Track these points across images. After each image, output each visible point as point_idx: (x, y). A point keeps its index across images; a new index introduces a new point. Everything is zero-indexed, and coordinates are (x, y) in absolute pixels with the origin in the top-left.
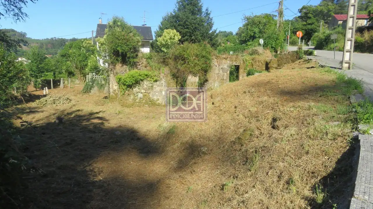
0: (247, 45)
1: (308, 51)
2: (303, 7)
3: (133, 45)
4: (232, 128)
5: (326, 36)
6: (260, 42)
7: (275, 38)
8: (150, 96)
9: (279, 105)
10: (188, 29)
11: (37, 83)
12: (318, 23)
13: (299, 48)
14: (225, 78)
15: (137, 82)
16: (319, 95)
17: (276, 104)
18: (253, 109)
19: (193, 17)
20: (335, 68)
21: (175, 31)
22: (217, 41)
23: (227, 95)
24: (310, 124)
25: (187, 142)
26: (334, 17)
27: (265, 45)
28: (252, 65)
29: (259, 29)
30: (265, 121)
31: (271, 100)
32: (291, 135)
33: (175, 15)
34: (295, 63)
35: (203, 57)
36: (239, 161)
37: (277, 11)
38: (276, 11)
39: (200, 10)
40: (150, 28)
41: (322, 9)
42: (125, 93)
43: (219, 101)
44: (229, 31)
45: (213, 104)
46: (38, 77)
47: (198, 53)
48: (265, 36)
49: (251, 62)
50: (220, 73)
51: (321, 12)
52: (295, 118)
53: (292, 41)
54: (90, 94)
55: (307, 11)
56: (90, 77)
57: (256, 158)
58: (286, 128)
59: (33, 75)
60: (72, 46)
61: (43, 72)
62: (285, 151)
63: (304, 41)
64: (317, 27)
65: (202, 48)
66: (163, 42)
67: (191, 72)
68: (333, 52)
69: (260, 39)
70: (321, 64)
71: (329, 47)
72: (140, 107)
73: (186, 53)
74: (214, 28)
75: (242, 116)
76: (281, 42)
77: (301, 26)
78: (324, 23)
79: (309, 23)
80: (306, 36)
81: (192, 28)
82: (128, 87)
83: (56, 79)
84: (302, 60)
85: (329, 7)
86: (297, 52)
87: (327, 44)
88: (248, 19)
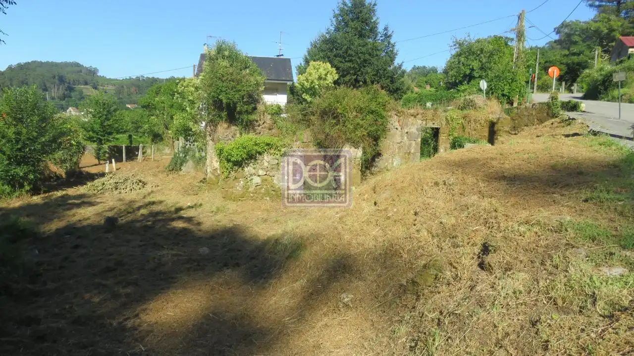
0: (459, 90)
1: (569, 102)
2: (562, 24)
3: (247, 91)
4: (405, 256)
5: (606, 76)
6: (481, 86)
7: (509, 80)
8: (274, 181)
9: (499, 215)
10: (351, 63)
11: (100, 152)
12: (590, 52)
13: (552, 98)
14: (412, 151)
15: (251, 157)
16: (584, 197)
17: (494, 214)
18: (449, 221)
19: (361, 41)
20: (621, 137)
21: (329, 65)
22: (402, 83)
23: (403, 188)
24: (559, 269)
25: (318, 280)
26: (621, 41)
27: (490, 92)
28: (463, 127)
29: (480, 63)
30: (468, 249)
31: (485, 203)
32: (515, 293)
33: (330, 39)
34: (543, 125)
35: (372, 112)
36: (404, 340)
37: (514, 30)
38: (512, 30)
39: (373, 30)
40: (289, 60)
41: (599, 27)
42: (229, 175)
43: (386, 199)
44: (431, 67)
45: (375, 204)
46: (103, 142)
47: (362, 106)
48: (491, 74)
49: (462, 123)
50: (403, 141)
51: (597, 32)
52: (527, 250)
53: (542, 83)
54: (181, 173)
55: (571, 31)
56: (181, 145)
57: (434, 340)
58: (506, 270)
59: (95, 139)
60: (160, 90)
61: (110, 134)
62: (497, 334)
63: (564, 83)
64: (589, 59)
65: (370, 96)
66: (306, 84)
67: (348, 140)
68: (616, 104)
69: (482, 81)
70: (593, 129)
71: (610, 96)
72: (255, 200)
73: (341, 105)
74: (397, 62)
75: (426, 233)
76: (519, 85)
77: (558, 57)
78: (601, 51)
79: (574, 51)
80: (568, 74)
81: (358, 60)
82: (235, 165)
83: (132, 145)
84: (557, 120)
85: (612, 23)
86: (548, 104)
87: (606, 89)
88: (461, 45)
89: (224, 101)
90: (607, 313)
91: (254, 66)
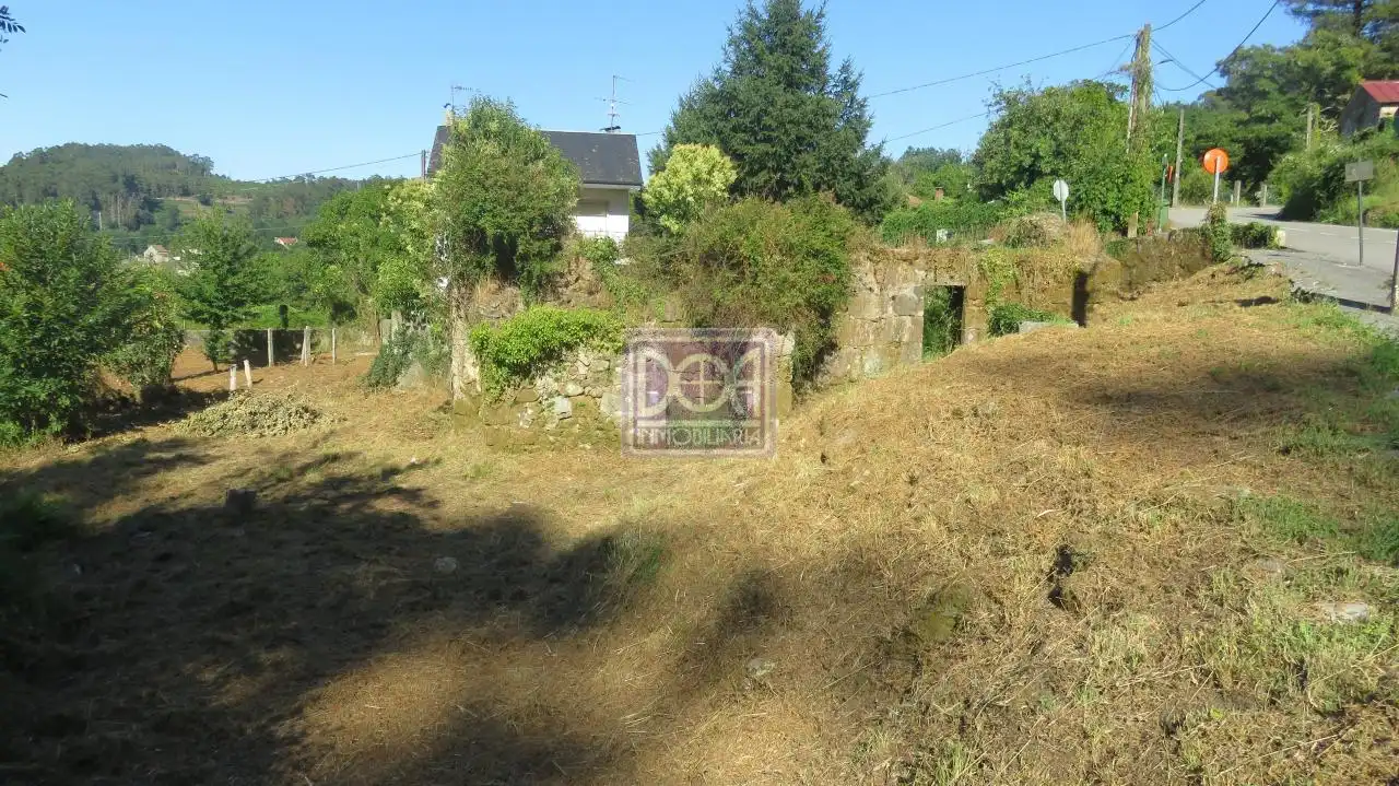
0: (1007, 203)
1: (1251, 227)
2: (1235, 53)
3: (540, 209)
4: (889, 575)
5: (1331, 167)
6: (1057, 193)
7: (1118, 178)
8: (602, 407)
9: (1095, 483)
10: (769, 145)
11: (218, 345)
12: (1297, 115)
13: (1213, 218)
14: (906, 338)
15: (550, 355)
16: (1281, 444)
17: (1083, 481)
18: (985, 496)
19: (790, 97)
20: (1362, 306)
21: (714, 151)
22: (883, 188)
23: (883, 424)
24: (1226, 606)
25: (698, 629)
26: (1363, 90)
27: (1076, 205)
28: (1018, 285)
29: (1053, 143)
30: (1027, 561)
31: (1065, 457)
32: (1128, 660)
33: (722, 92)
34: (1194, 278)
35: (816, 254)
36: (886, 764)
37: (1127, 69)
38: (1124, 69)
39: (817, 71)
40: (632, 138)
41: (1315, 60)
42: (501, 395)
43: (847, 449)
44: (946, 149)
45: (823, 458)
46: (223, 322)
47: (794, 241)
48: (1078, 167)
49: (1014, 275)
50: (884, 316)
51: (1310, 71)
52: (1155, 563)
53: (1191, 185)
54: (395, 390)
55: (1253, 68)
56: (395, 328)
57: (951, 766)
58: (1110, 608)
59: (206, 316)
60: (348, 207)
61: (240, 303)
62: (1090, 753)
63: (1238, 184)
64: (1294, 130)
65: (810, 218)
66: (666, 193)
67: (763, 316)
68: (1352, 231)
69: (1057, 181)
70: (1303, 288)
71: (1340, 213)
72: (560, 451)
73: (747, 238)
74: (871, 140)
75: (934, 525)
76: (1140, 191)
77: (1226, 127)
78: (1321, 113)
79: (1260, 114)
80: (1249, 164)
81: (784, 138)
82: (515, 373)
83: (289, 329)
84: (1224, 267)
85: (1344, 51)
86: (1203, 232)
87: (1331, 197)
88: (1010, 101)
89: (490, 232)
90: (1329, 706)
91: (555, 155)
